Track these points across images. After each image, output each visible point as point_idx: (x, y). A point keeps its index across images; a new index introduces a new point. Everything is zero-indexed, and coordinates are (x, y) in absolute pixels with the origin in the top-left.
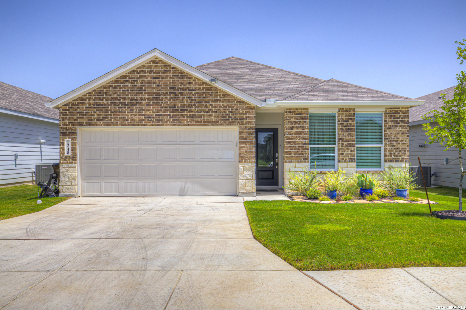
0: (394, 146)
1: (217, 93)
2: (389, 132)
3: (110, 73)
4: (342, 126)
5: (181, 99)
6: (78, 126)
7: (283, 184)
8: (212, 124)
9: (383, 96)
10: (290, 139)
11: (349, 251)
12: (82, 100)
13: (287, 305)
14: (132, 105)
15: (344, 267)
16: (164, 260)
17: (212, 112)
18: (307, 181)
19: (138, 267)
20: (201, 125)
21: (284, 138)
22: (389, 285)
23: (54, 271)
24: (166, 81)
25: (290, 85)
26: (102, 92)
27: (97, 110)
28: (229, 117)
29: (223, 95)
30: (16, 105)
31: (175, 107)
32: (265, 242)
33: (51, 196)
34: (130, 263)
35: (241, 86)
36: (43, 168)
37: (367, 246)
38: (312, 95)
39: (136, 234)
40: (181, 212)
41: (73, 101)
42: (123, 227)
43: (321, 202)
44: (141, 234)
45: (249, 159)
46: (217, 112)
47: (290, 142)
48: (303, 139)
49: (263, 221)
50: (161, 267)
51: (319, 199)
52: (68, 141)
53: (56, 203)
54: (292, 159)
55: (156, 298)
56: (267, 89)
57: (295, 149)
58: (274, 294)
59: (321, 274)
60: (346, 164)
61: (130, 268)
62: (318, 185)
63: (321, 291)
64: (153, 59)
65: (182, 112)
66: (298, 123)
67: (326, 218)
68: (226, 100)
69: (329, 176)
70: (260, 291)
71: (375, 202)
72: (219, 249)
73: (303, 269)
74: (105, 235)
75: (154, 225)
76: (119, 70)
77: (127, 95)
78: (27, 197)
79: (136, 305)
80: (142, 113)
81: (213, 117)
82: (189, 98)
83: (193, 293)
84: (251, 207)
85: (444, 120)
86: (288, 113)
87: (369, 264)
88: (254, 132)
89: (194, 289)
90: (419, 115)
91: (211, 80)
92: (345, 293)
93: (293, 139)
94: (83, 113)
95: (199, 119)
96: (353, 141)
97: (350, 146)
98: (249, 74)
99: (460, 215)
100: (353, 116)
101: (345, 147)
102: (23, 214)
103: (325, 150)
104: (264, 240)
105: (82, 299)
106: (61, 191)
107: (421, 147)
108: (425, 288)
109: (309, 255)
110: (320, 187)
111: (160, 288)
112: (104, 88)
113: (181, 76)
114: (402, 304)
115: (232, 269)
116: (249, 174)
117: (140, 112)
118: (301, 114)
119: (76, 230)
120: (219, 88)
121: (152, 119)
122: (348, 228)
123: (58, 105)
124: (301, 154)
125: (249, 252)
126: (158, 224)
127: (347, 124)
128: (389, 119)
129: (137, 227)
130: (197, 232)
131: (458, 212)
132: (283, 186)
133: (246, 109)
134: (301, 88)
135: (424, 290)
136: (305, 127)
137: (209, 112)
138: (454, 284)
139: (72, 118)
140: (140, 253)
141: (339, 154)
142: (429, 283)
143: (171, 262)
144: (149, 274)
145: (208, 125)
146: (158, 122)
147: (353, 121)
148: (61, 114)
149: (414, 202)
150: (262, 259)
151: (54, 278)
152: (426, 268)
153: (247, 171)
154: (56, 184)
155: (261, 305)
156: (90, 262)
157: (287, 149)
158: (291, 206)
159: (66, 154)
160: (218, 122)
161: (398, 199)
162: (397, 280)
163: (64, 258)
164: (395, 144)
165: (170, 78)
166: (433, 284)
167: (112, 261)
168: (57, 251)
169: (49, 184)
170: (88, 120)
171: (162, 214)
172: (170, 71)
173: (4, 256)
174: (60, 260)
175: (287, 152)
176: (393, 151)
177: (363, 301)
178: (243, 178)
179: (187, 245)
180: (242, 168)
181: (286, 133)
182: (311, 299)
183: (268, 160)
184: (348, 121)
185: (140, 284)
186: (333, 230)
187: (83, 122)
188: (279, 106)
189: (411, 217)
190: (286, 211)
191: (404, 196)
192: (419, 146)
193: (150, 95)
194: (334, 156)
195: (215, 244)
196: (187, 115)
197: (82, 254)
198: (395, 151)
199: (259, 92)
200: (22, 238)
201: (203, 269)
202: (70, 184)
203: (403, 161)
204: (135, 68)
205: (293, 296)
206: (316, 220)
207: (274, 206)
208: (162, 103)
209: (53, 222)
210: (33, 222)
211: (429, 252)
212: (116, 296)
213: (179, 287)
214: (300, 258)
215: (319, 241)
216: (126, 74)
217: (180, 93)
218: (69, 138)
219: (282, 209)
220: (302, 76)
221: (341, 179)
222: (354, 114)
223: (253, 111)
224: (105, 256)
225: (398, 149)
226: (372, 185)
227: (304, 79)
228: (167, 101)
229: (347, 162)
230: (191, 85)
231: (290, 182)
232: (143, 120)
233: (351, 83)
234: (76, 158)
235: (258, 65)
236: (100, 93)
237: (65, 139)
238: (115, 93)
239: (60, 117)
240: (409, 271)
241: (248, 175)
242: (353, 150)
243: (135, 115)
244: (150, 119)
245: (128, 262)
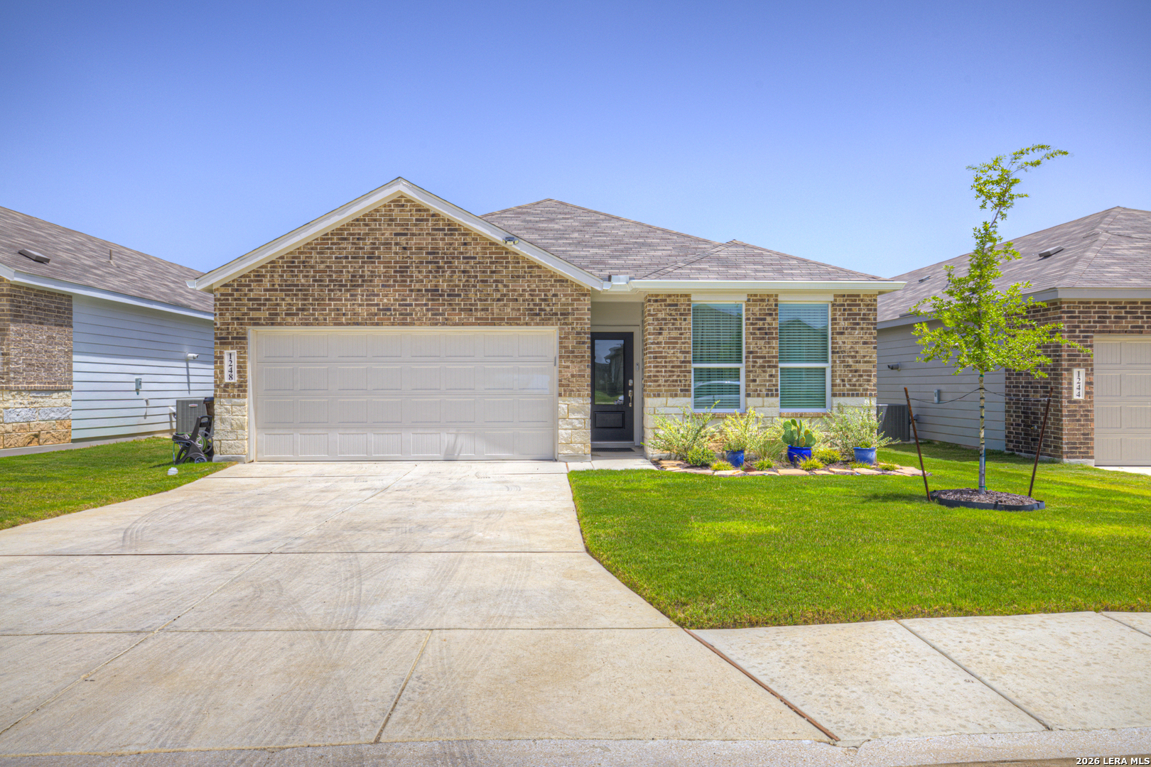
0: (850, 366)
1: (518, 263)
2: (840, 339)
3: (311, 223)
4: (754, 329)
5: (448, 274)
6: (250, 325)
7: (643, 438)
8: (507, 323)
9: (829, 273)
10: (655, 352)
11: (784, 583)
12: (258, 276)
13: (660, 721)
14: (354, 286)
15: (776, 619)
16: (395, 604)
17: (509, 300)
18: (688, 432)
19: (336, 622)
20: (486, 324)
21: (643, 350)
22: (876, 662)
23: (152, 631)
24: (420, 239)
25: (655, 250)
26: (296, 260)
27: (286, 295)
28: (541, 310)
29: (529, 267)
30: (140, 287)
31: (438, 290)
32: (610, 562)
33: (198, 460)
34: (322, 611)
35: (563, 251)
36: (190, 405)
37: (820, 571)
38: (697, 269)
39: (345, 543)
40: (444, 494)
41: (241, 277)
42: (322, 527)
43: (716, 473)
44: (356, 542)
45: (578, 391)
46: (517, 300)
47: (656, 357)
48: (680, 352)
49: (605, 513)
50: (387, 622)
51: (711, 467)
52: (230, 354)
53: (204, 475)
54: (661, 391)
55: (364, 704)
56: (612, 257)
57: (665, 371)
58: (630, 691)
59: (729, 637)
60: (760, 399)
61: (319, 626)
62: (709, 440)
63: (734, 681)
64: (395, 198)
65: (451, 300)
66: (672, 321)
67: (729, 508)
68: (534, 277)
69: (729, 423)
70: (598, 684)
71: (818, 472)
72: (513, 577)
73: (691, 626)
74: (283, 545)
75: (387, 522)
76: (328, 218)
77: (344, 267)
78: (153, 461)
79: (316, 724)
80: (374, 300)
81: (509, 310)
82: (464, 272)
83: (449, 691)
84: (580, 483)
85: (953, 316)
86: (652, 303)
87: (829, 613)
88: (588, 338)
89: (453, 680)
90: (886, 310)
91: (507, 238)
92: (786, 686)
93: (661, 352)
94: (260, 300)
95: (482, 313)
96: (774, 357)
97: (769, 367)
98: (578, 231)
99: (983, 499)
100: (775, 310)
101: (759, 368)
102: (135, 498)
103: (720, 373)
104: (608, 556)
105: (194, 708)
106: (216, 450)
107: (892, 369)
108: (954, 669)
109: (702, 592)
110: (712, 444)
111: (375, 677)
112: (301, 253)
113: (449, 230)
114: (913, 714)
115: (538, 627)
116: (577, 419)
117: (370, 300)
118: (676, 305)
119: (226, 532)
120: (521, 255)
121: (393, 313)
122: (775, 529)
123: (212, 285)
124: (676, 381)
125: (576, 583)
126: (396, 520)
127: (764, 324)
128: (840, 315)
129: (351, 526)
130: (471, 537)
131: (976, 492)
132: (643, 442)
133: (572, 295)
134: (676, 256)
135: (953, 675)
136: (685, 329)
137: (503, 300)
138: (1013, 659)
139: (239, 310)
140: (346, 586)
141: (747, 381)
142: (961, 657)
143: (410, 609)
144: (358, 638)
145: (500, 325)
146: (403, 319)
147: (774, 319)
148: (218, 303)
149: (889, 472)
150: (603, 601)
151: (147, 650)
152: (946, 620)
153: (573, 414)
154: (207, 437)
155: (600, 723)
156: (237, 608)
157: (651, 371)
158: (658, 481)
159: (227, 380)
160: (520, 319)
161: (859, 467)
162: (892, 650)
163: (182, 599)
164: (851, 363)
165: (427, 234)
166: (970, 660)
167: (285, 606)
168: (172, 583)
169: (194, 437)
170: (270, 314)
171: (406, 499)
172: (428, 220)
173: (58, 594)
174: (173, 604)
175: (650, 377)
176: (847, 376)
177: (827, 707)
178: (567, 427)
179: (447, 567)
180: (565, 406)
181: (650, 341)
182: (713, 703)
183: (613, 392)
184: (765, 319)
185: (334, 666)
186: (746, 533)
187: (260, 319)
188: (636, 289)
189: (890, 504)
190: (650, 491)
191: (870, 461)
192: (889, 366)
193: (389, 267)
194: (739, 386)
195: (506, 566)
196: (459, 304)
197: (223, 590)
198: (852, 376)
199: (598, 264)
200: (109, 552)
201: (476, 626)
202: (235, 438)
203: (866, 395)
204: (360, 216)
205: (673, 695)
206: (711, 513)
207: (625, 481)
208: (411, 281)
209: (185, 516)
210: (146, 515)
211: (948, 584)
212: (273, 698)
213: (419, 674)
214: (682, 599)
215: (721, 560)
216: (344, 225)
217: (446, 263)
218: (232, 349)
219: (642, 487)
220: (677, 234)
221: (754, 428)
222: (776, 305)
223: (586, 298)
224: (271, 593)
225: (856, 371)
226: (811, 441)
227: (682, 240)
228: (421, 277)
229: (763, 397)
230: (469, 247)
231: (656, 434)
232: (376, 314)
233: (769, 249)
234: (246, 386)
235: (596, 215)
236: (293, 262)
237: (226, 350)
238: (322, 262)
239: (215, 309)
240: (913, 628)
241: (576, 421)
242: (774, 373)
243: (360, 305)
244: (388, 313)
245: (316, 610)
